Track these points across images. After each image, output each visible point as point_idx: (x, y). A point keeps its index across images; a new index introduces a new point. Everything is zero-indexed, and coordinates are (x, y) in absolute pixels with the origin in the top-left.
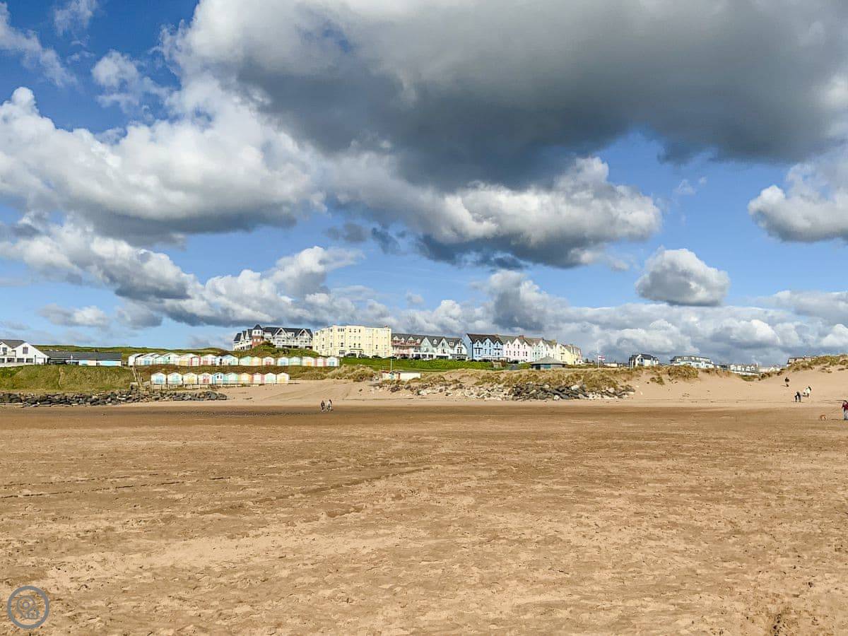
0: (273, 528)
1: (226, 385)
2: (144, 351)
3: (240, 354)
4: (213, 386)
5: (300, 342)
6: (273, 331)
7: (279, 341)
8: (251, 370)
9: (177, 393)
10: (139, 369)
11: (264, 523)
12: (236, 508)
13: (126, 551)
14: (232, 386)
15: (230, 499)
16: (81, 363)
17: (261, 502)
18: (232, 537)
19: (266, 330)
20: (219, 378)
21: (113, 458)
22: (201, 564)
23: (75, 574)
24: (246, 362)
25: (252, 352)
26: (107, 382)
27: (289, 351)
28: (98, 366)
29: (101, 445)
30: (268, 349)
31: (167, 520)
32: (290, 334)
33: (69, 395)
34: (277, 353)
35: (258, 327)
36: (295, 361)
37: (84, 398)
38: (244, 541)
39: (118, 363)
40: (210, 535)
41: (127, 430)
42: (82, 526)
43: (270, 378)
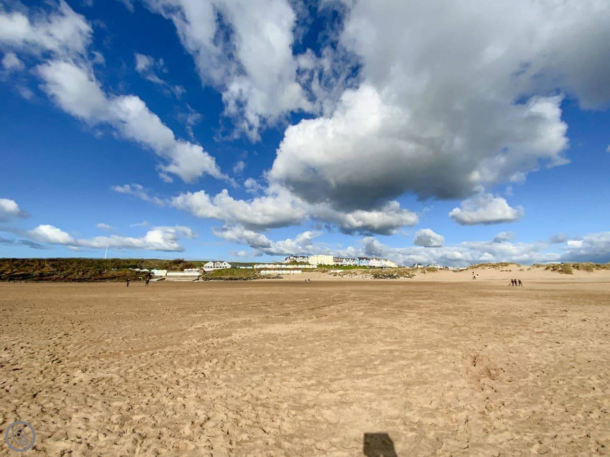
0: (299, 321)
1: (283, 274)
2: (259, 264)
3: (287, 264)
4: (279, 274)
5: (305, 260)
6: (296, 257)
7: (298, 260)
8: (290, 269)
9: (268, 277)
10: (257, 269)
11: (296, 319)
12: (287, 314)
13: (255, 328)
14: (285, 274)
15: (286, 311)
16: (241, 267)
17: (295, 312)
18: (287, 324)
19: (294, 257)
20: (280, 272)
21: (250, 297)
22: (278, 332)
23: (241, 334)
24: (289, 267)
25: (291, 264)
26: (248, 273)
27: (301, 263)
28: (246, 269)
29: (247, 293)
30: (295, 263)
31: (267, 317)
32: (301, 258)
33: (237, 277)
34: (298, 264)
35: (292, 256)
36: (303, 266)
37: (241, 278)
38: (291, 325)
39: (251, 268)
40: (280, 323)
41: (254, 288)
42: (242, 319)
43: (296, 272)
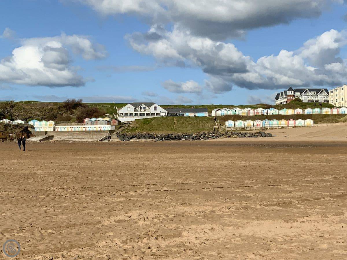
0: (313, 218)
1: (271, 128)
2: (220, 107)
3: (279, 107)
4: (263, 128)
5: (320, 98)
6: (301, 91)
7: (305, 98)
8: (287, 118)
9: (241, 133)
11: (306, 214)
12: (287, 204)
13: (225, 225)
14: (275, 128)
15: (283, 198)
16: (186, 115)
17: (303, 201)
18: (287, 221)
19: (296, 91)
20: (266, 123)
21: (209, 171)
22: (270, 235)
23: (198, 236)
24: (284, 112)
25: (288, 105)
26: (201, 126)
28: (195, 117)
29: (201, 163)
30: (297, 103)
31: (246, 208)
32: (313, 93)
33: (180, 134)
34: (304, 106)
35: (290, 89)
36: (317, 111)
37: (187, 136)
38: (295, 224)
39: (206, 115)
40: (273, 219)
41: (214, 155)
42: (198, 209)
43: (300, 122)
